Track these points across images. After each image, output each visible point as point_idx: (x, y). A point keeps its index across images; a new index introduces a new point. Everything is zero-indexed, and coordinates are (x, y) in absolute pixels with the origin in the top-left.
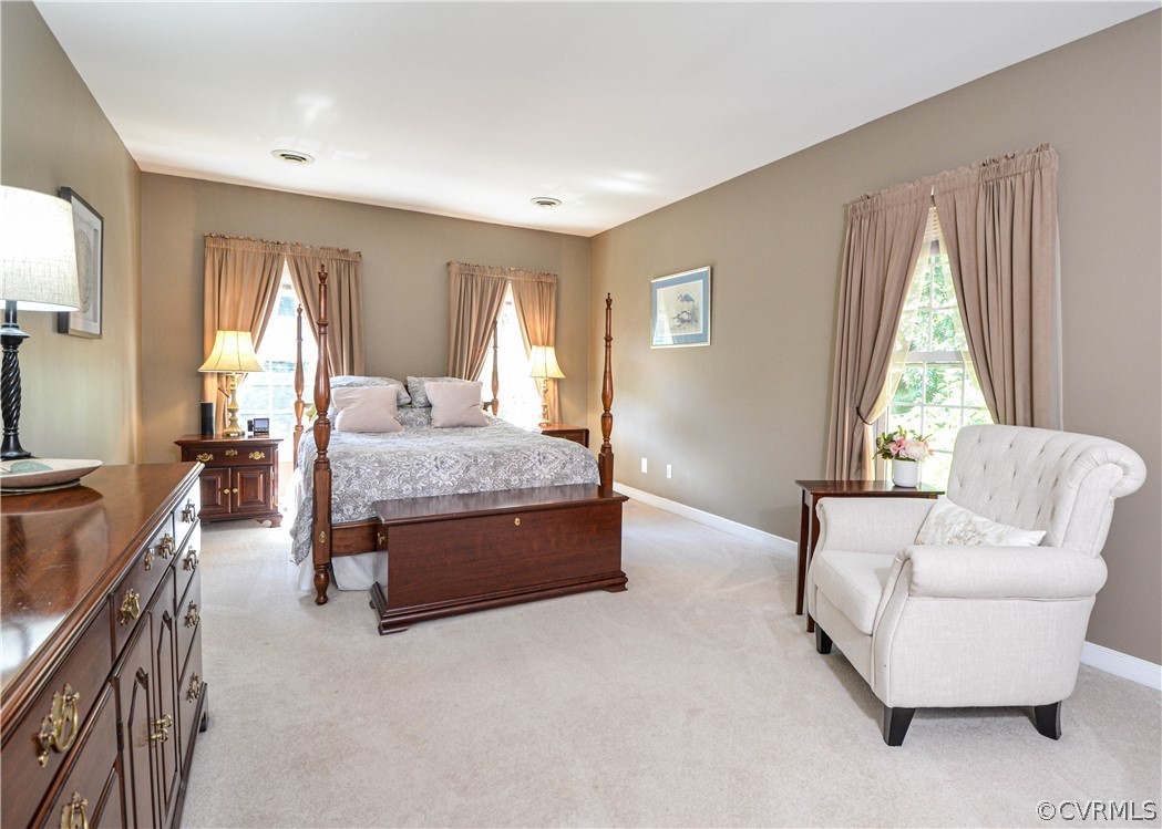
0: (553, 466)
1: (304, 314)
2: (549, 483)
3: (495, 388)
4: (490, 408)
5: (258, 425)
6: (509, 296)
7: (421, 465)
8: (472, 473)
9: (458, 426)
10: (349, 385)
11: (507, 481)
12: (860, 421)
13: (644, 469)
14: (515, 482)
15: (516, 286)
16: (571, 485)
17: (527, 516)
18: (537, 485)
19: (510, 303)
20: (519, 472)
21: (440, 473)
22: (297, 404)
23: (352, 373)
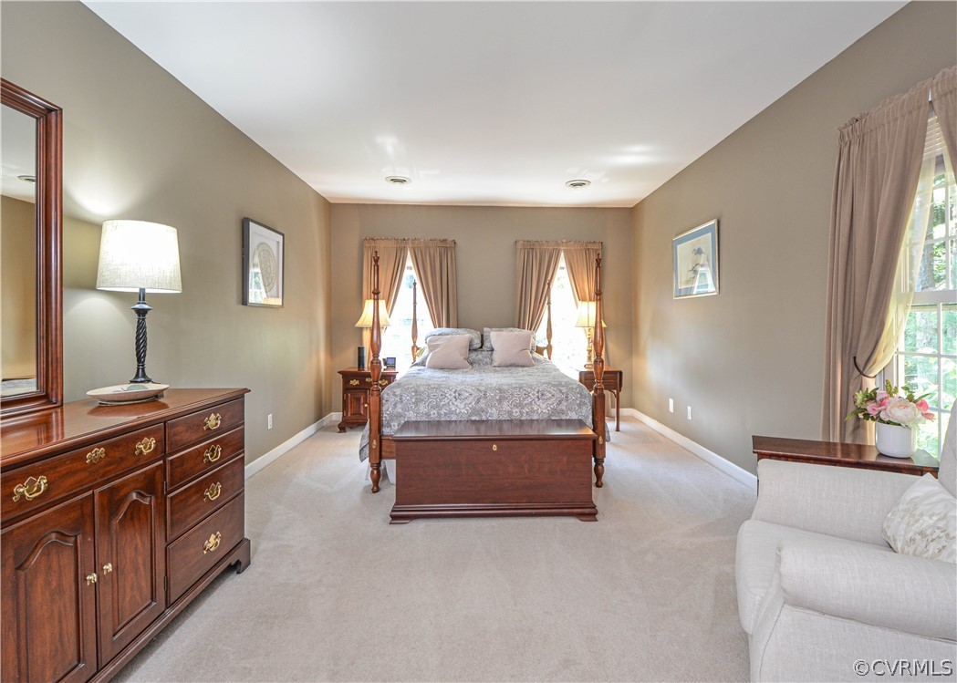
0: (550, 402)
1: (419, 287)
2: (546, 416)
3: (549, 336)
4: (545, 352)
5: (390, 362)
6: (562, 263)
7: (444, 395)
8: (482, 404)
9: (511, 366)
10: (440, 335)
11: (510, 413)
12: (857, 373)
13: (671, 409)
14: (516, 413)
15: (567, 253)
16: (566, 420)
17: (503, 443)
18: (535, 417)
19: (563, 268)
20: (520, 406)
21: (457, 403)
22: (413, 348)
23: (448, 326)
